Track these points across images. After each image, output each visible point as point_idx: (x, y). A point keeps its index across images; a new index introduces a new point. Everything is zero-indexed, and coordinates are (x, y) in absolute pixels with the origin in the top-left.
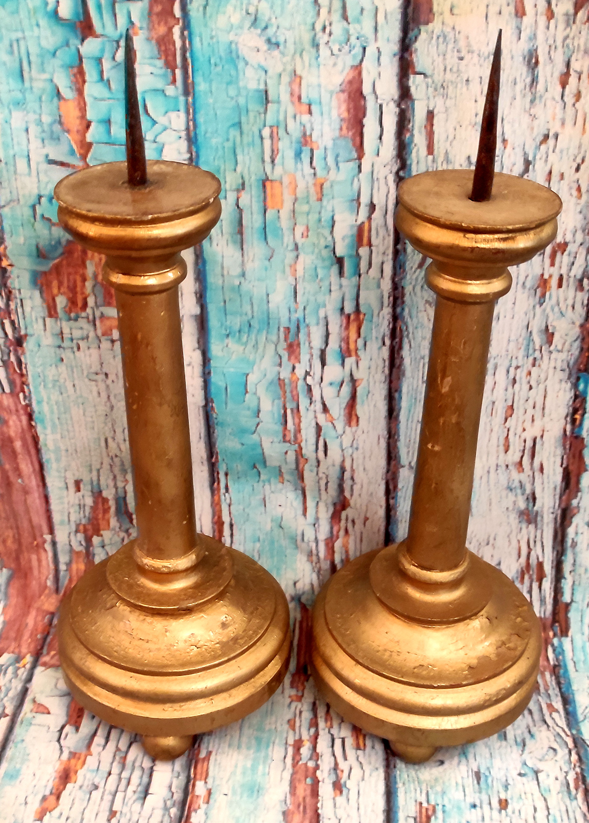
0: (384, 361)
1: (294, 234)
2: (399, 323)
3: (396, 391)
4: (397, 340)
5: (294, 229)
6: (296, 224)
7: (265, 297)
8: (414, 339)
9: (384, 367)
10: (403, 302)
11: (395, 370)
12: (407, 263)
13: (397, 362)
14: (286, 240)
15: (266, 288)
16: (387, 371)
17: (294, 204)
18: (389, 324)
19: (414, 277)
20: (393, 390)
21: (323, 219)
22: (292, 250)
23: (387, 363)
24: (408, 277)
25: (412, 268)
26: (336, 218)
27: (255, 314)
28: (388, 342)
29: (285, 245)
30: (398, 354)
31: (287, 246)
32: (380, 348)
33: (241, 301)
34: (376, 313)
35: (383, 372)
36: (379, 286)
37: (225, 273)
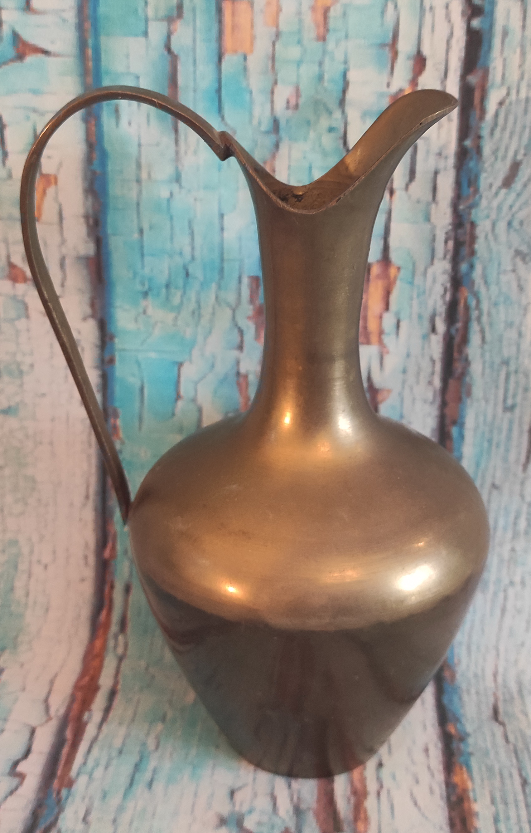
0: (433, 362)
1: (272, 102)
2: (465, 293)
3: (454, 422)
4: (459, 325)
5: (272, 92)
6: (276, 82)
7: (216, 220)
8: (491, 325)
9: (433, 373)
10: (473, 253)
11: (452, 383)
12: (483, 176)
13: (458, 367)
14: (257, 112)
15: (220, 203)
16: (437, 382)
17: (274, 44)
18: (445, 290)
19: (495, 204)
20: (448, 421)
21: (326, 77)
22: (267, 133)
23: (438, 367)
24: (484, 203)
25: (491, 186)
26: (351, 76)
27: (197, 253)
28: (441, 327)
29: (255, 122)
30: (460, 352)
31: (260, 123)
32: (425, 337)
33: (172, 228)
34: (420, 268)
35: (430, 383)
36: (428, 218)
37: (144, 175)
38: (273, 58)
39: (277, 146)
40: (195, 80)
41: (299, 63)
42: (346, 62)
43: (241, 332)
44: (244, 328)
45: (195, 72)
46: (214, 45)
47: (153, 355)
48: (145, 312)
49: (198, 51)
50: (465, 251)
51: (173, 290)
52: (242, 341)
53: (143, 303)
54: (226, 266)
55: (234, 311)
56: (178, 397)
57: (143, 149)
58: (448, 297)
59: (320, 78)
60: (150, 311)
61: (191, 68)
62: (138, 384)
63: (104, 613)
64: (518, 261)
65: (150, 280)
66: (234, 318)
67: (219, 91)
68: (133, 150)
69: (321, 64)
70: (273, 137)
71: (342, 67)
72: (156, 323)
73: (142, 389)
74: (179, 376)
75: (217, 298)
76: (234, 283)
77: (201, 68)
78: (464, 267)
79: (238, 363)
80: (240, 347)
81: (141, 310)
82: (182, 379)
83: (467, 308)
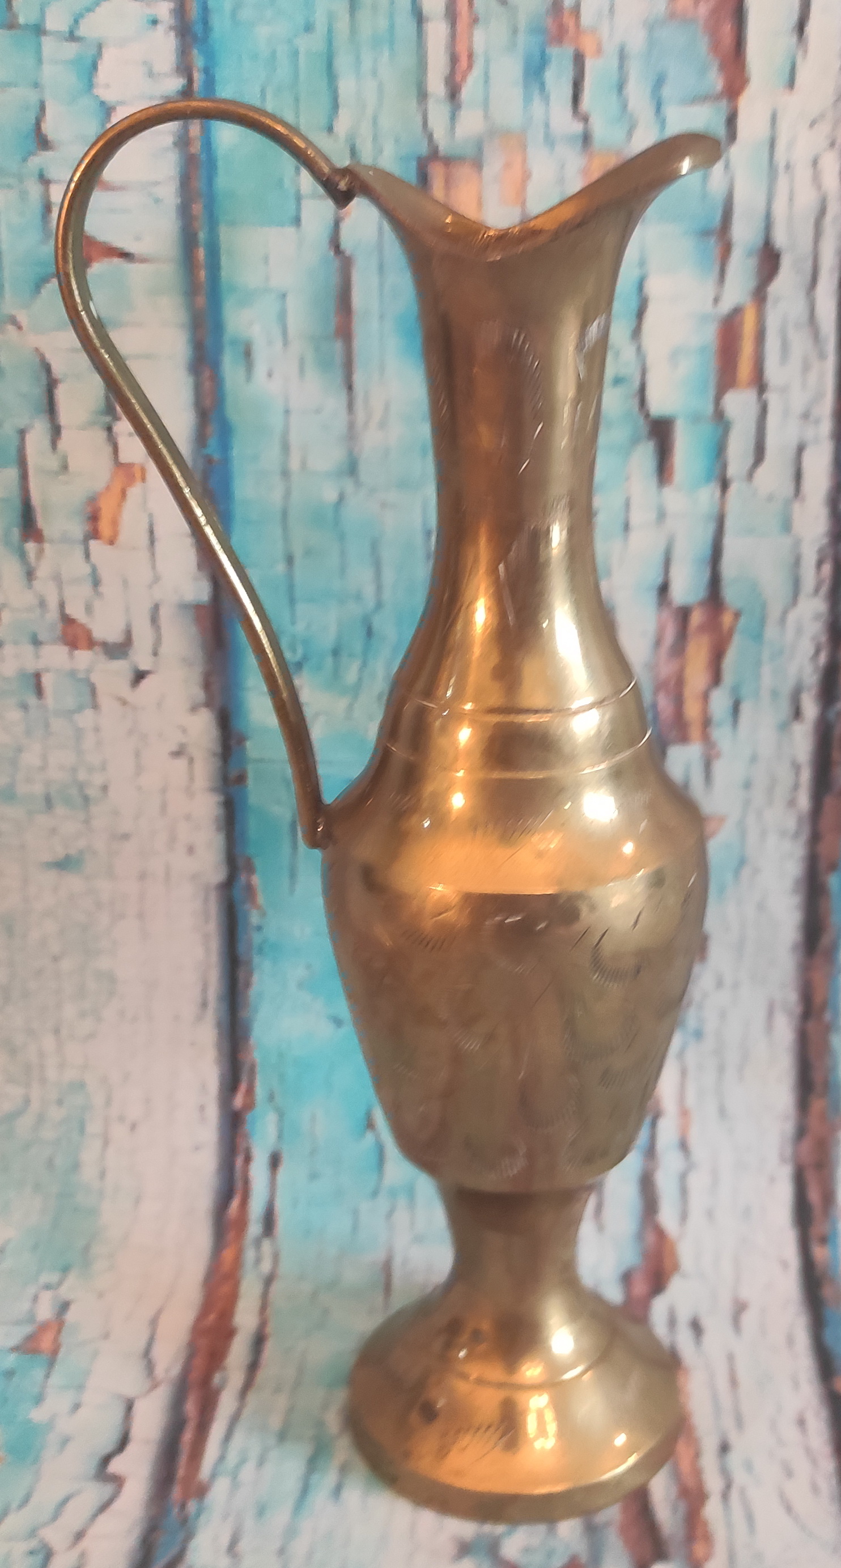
0: (797, 768)
3: (832, 870)
9: (796, 787)
11: (830, 802)
16: (804, 801)
20: (822, 865)
23: (806, 776)
26: (652, 286)
27: (387, 595)
28: (811, 709)
32: (784, 727)
33: (343, 554)
34: (774, 612)
35: (792, 803)
36: (787, 526)
37: (294, 464)
63: (235, 1204)
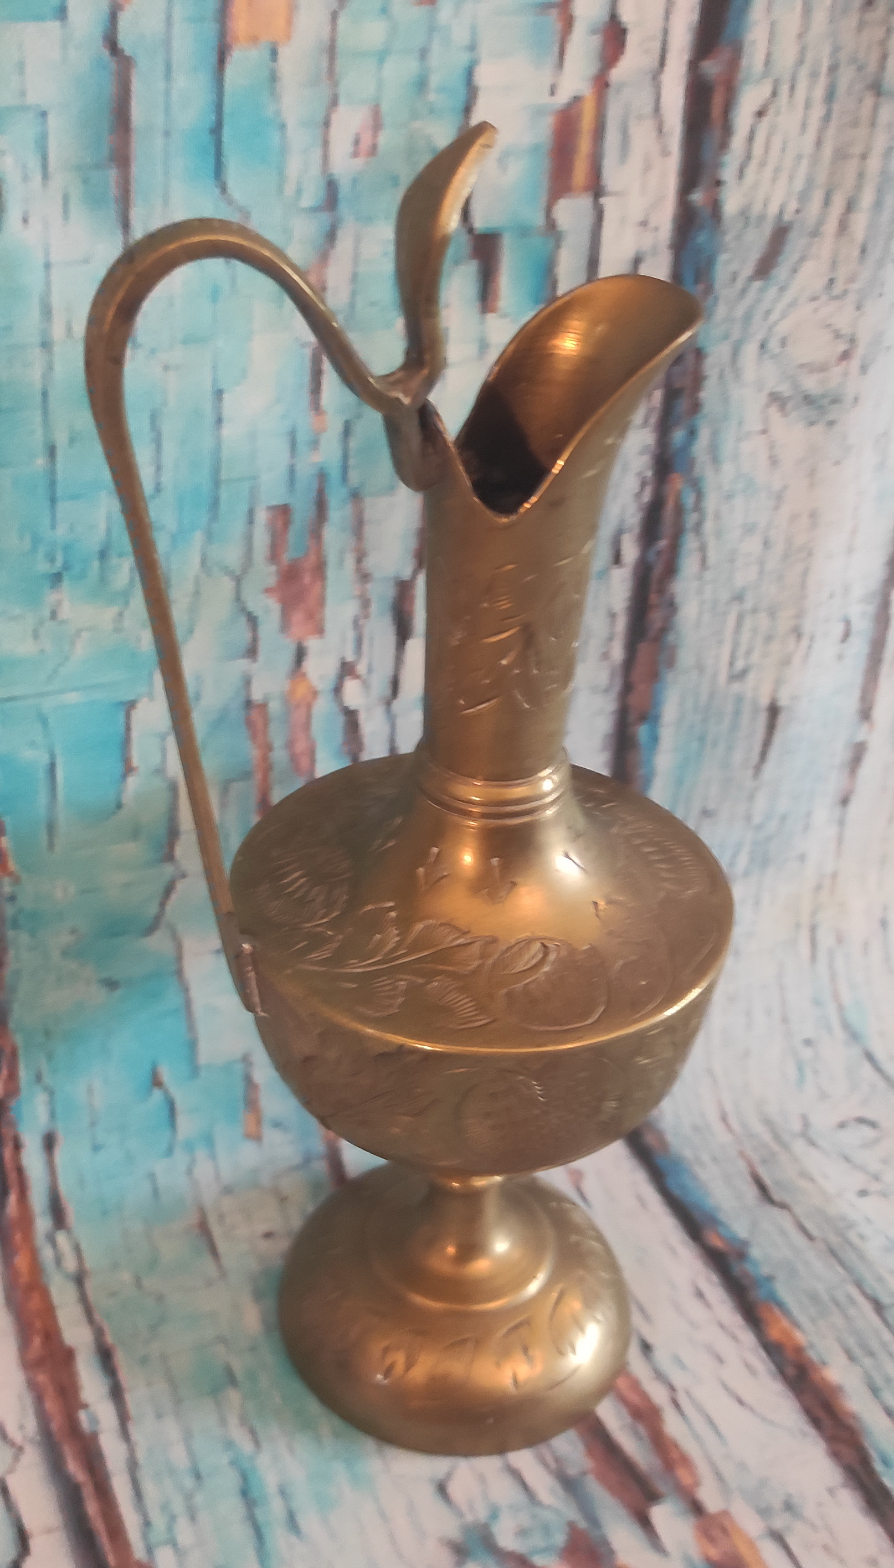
38: (332, 50)
39: (331, 236)
40: (167, 109)
41: (382, 56)
42: (472, 47)
43: (253, 621)
44: (258, 612)
45: (167, 93)
46: (210, 29)
47: (73, 698)
48: (54, 615)
49: (176, 44)
50: (682, 405)
51: (114, 561)
52: (255, 640)
53: (51, 597)
54: (224, 494)
55: (238, 581)
56: (128, 769)
57: (55, 275)
58: (647, 496)
59: (421, 84)
60: (66, 612)
61: (161, 85)
62: (45, 759)
64: (773, 411)
65: (67, 548)
66: (238, 598)
67: (217, 130)
68: (33, 279)
69: (424, 54)
70: (325, 217)
71: (464, 58)
72: (79, 632)
73: (52, 768)
74: (128, 728)
75: (204, 562)
76: (239, 526)
77: (181, 82)
78: (678, 436)
79: (247, 682)
80: (252, 652)
81: (47, 613)
82: (135, 734)
83: (679, 510)
